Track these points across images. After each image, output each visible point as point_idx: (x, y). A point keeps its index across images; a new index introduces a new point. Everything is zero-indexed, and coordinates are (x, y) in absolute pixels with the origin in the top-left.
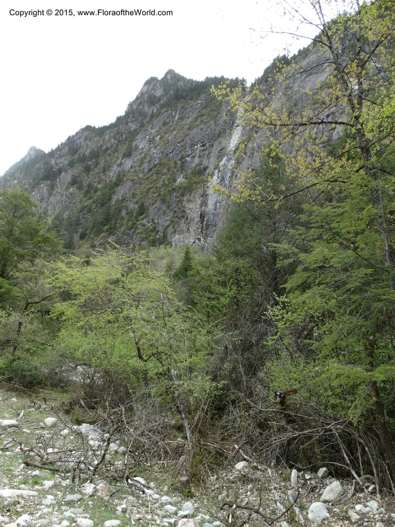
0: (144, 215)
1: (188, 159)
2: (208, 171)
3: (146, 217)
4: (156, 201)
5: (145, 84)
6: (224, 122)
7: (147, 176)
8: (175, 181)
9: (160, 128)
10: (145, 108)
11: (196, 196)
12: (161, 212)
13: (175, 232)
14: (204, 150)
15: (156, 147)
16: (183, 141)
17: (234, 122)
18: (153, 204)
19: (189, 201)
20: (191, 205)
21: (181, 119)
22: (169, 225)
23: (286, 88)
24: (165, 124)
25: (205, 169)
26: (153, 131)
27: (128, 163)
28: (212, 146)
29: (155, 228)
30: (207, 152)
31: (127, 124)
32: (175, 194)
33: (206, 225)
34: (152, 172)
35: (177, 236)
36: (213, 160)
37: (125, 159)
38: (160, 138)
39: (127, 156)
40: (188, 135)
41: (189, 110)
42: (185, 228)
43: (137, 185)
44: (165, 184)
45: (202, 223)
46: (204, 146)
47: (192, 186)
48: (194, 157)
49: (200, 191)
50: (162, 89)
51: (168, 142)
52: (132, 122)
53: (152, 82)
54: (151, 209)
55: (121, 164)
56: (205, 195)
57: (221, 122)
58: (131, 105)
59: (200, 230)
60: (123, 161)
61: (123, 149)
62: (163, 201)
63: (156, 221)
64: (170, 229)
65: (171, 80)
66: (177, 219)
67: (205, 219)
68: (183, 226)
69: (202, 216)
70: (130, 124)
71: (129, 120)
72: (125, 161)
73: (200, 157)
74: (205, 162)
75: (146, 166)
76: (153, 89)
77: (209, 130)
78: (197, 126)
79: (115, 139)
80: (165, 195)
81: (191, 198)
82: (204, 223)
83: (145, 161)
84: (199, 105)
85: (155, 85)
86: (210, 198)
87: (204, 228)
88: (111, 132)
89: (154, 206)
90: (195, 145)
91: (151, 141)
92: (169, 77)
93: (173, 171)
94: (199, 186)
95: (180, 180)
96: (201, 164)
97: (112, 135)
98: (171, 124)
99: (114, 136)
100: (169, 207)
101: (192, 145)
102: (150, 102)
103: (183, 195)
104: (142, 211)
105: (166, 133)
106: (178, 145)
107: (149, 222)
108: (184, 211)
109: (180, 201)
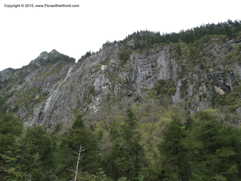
0: (16, 112)
1: (43, 88)
2: (49, 94)
3: (16, 113)
4: (23, 106)
5: (41, 54)
6: (62, 75)
7: (24, 94)
8: (35, 97)
9: (37, 74)
10: (37, 64)
11: (40, 105)
12: (24, 111)
13: (26, 121)
14: (50, 85)
15: (32, 82)
16: (43, 80)
17: (66, 75)
18: (21, 107)
19: (37, 107)
20: (37, 109)
21: (46, 71)
22: (25, 117)
23: (83, 65)
24: (39, 72)
25: (48, 93)
26: (34, 74)
27: (19, 87)
28: (54, 83)
29: (19, 118)
30: (51, 86)
31: (27, 70)
32: (32, 103)
33: (41, 118)
34: (27, 92)
35: (26, 122)
36: (52, 89)
37: (19, 85)
38: (35, 78)
39: (20, 84)
40: (46, 78)
41: (50, 68)
42: (31, 119)
43: (18, 98)
44: (29, 98)
45: (39, 117)
46: (51, 83)
47: (40, 100)
48: (46, 88)
49: (43, 103)
50: (47, 57)
51: (37, 80)
52: (29, 69)
53: (44, 53)
54: (20, 109)
55: (16, 87)
56: (44, 105)
57: (60, 74)
58: (32, 61)
59: (37, 120)
60: (17, 86)
61: (20, 80)
62: (26, 106)
63: (20, 115)
64: (25, 119)
65: (53, 53)
66: (29, 115)
67: (42, 115)
68: (30, 118)
69: (40, 114)
70: (28, 70)
71: (28, 68)
72: (18, 86)
73: (48, 88)
74: (49, 91)
75: (25, 89)
76: (44, 56)
77: (55, 77)
78: (50, 75)
79: (19, 76)
80: (27, 103)
81: (38, 106)
82: (41, 117)
83: (26, 87)
84: (55, 66)
85: (45, 55)
86: (46, 106)
87: (40, 119)
88: (18, 72)
89: (22, 108)
90: (47, 83)
91: (32, 79)
92: (52, 52)
93: (35, 93)
94: (43, 100)
95: (37, 97)
96: (47, 91)
97: (18, 73)
98: (42, 72)
99: (18, 74)
100: (27, 109)
101: (46, 83)
102: (40, 62)
103: (35, 104)
104: (16, 110)
105: (38, 76)
106: (41, 82)
107: (17, 115)
108: (33, 111)
109: (33, 107)
